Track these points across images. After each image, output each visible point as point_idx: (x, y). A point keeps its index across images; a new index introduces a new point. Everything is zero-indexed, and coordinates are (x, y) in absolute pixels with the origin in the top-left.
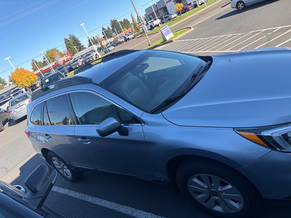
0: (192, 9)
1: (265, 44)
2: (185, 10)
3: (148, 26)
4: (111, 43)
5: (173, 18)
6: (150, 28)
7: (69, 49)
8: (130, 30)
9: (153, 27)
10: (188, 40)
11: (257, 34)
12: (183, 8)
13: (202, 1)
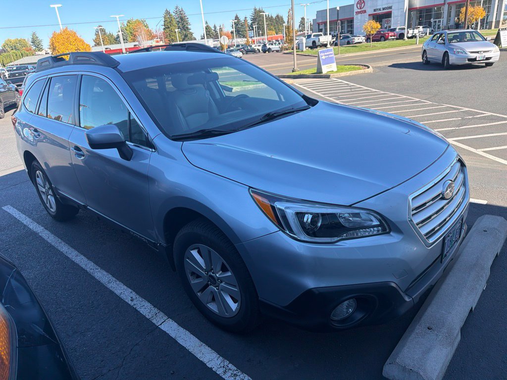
0: (393, 39)
1: (450, 129)
2: (381, 37)
3: (308, 40)
4: (238, 46)
5: (355, 44)
6: (311, 44)
7: (168, 30)
8: (280, 37)
9: (317, 45)
10: (352, 84)
11: (451, 112)
12: (379, 32)
13: (415, 33)
